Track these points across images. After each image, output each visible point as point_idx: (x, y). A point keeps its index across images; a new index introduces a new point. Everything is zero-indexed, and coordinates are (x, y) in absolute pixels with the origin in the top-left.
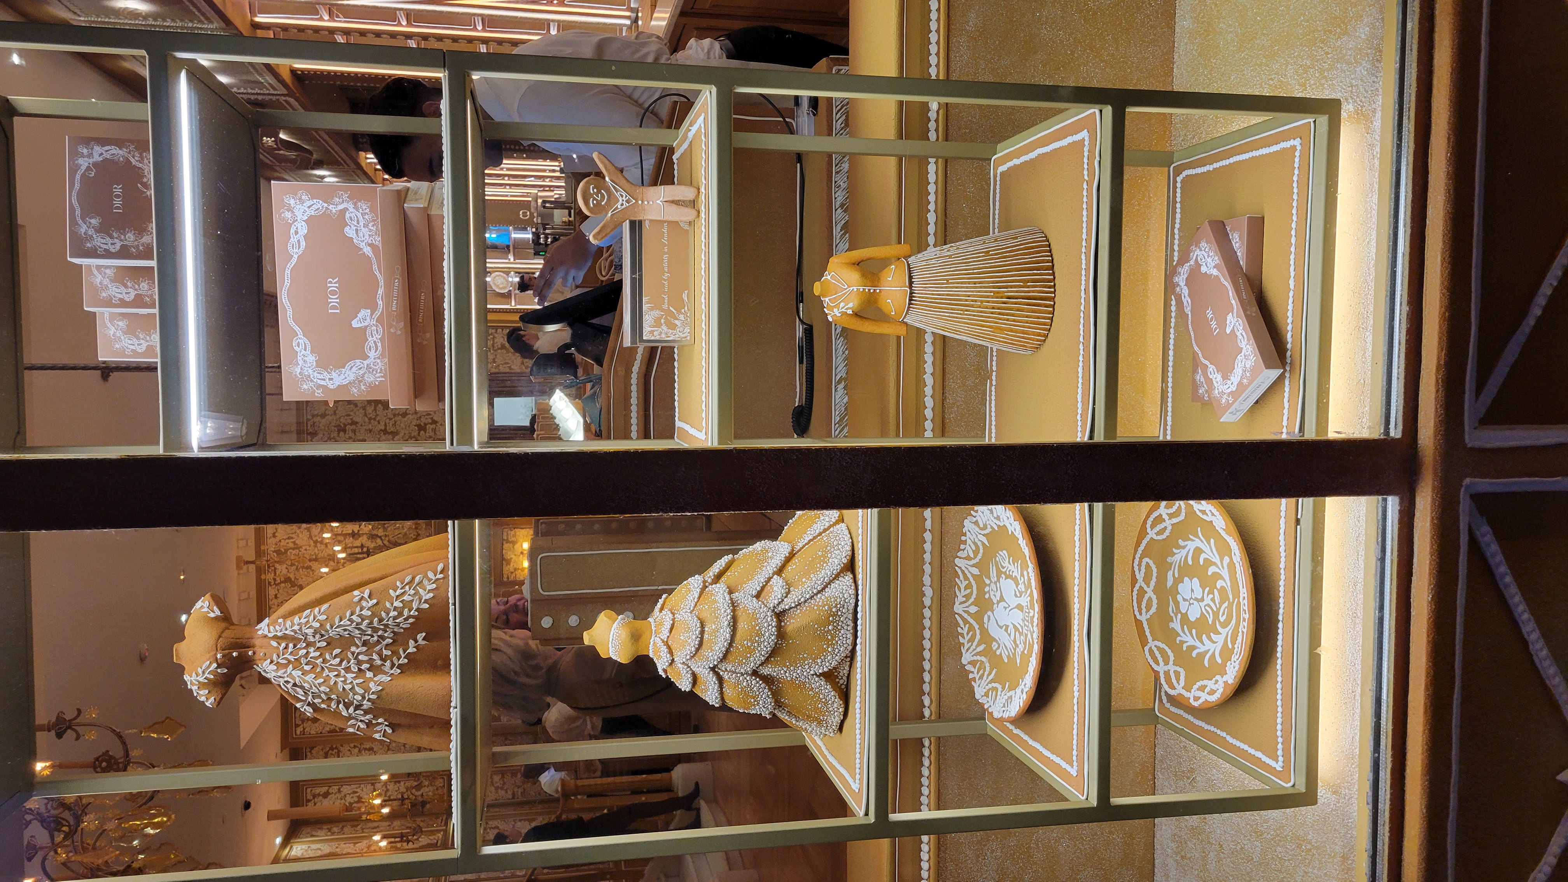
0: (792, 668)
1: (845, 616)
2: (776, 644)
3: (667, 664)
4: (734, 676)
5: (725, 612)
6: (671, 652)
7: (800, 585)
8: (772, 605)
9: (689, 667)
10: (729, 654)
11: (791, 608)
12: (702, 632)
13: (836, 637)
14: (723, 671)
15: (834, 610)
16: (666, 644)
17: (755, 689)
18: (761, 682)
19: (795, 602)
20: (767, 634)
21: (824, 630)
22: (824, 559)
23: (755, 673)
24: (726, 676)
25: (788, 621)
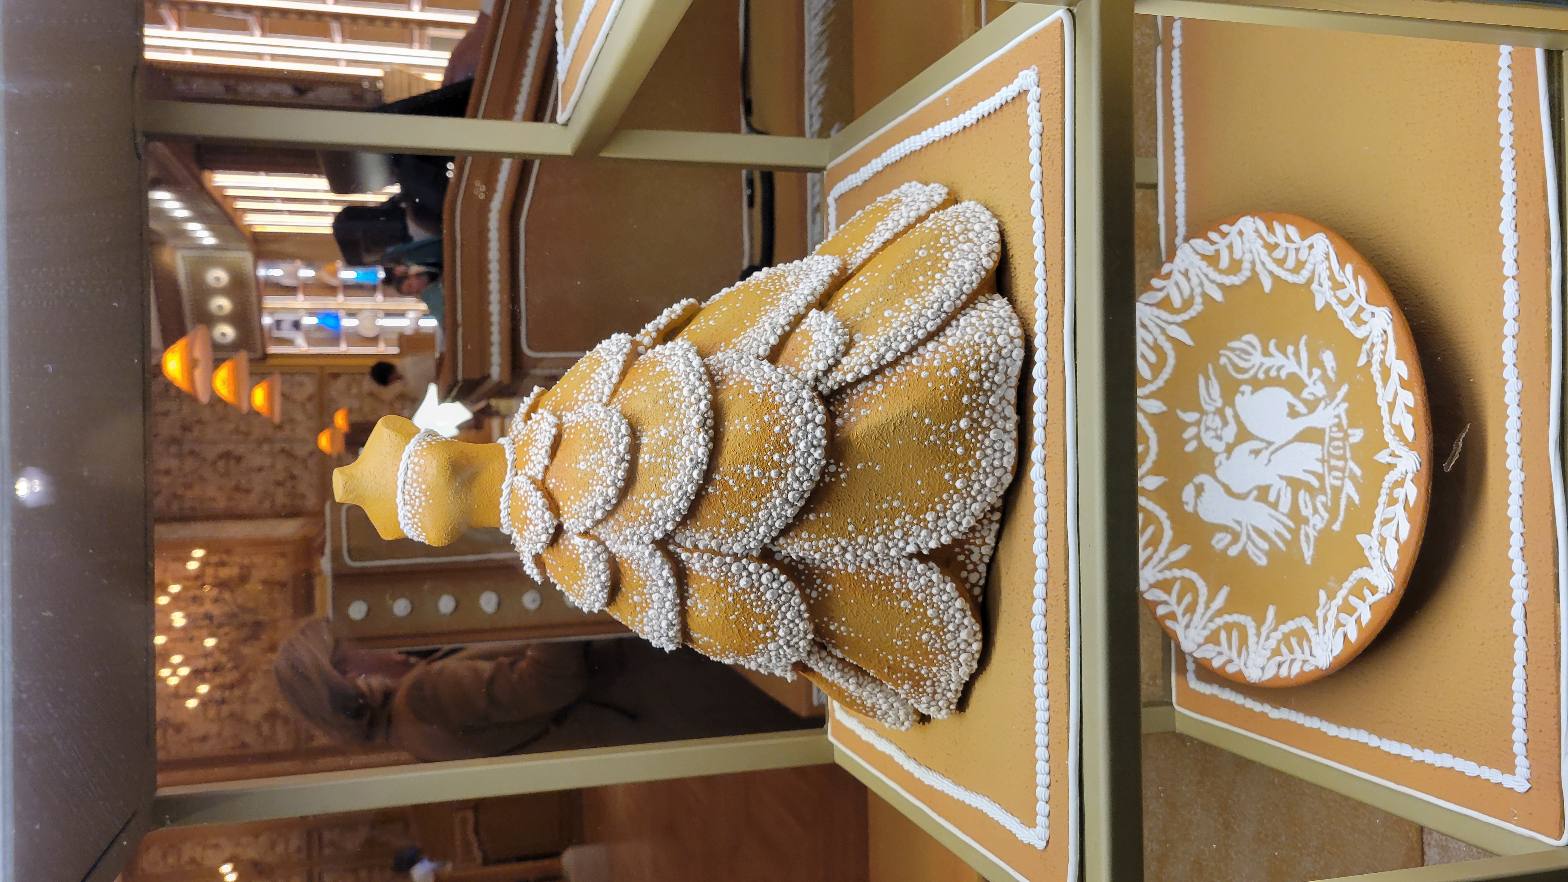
0: (860, 539)
1: (1000, 392)
2: (823, 472)
3: (544, 538)
4: (716, 561)
5: (692, 392)
6: (553, 506)
7: (878, 326)
8: (810, 375)
9: (601, 543)
10: (704, 503)
11: (859, 381)
12: (634, 449)
13: (975, 449)
14: (687, 550)
15: (972, 376)
16: (542, 486)
17: (768, 595)
18: (783, 578)
19: (870, 364)
20: (802, 445)
21: (947, 429)
22: (933, 265)
23: (767, 555)
24: (695, 564)
25: (851, 415)
